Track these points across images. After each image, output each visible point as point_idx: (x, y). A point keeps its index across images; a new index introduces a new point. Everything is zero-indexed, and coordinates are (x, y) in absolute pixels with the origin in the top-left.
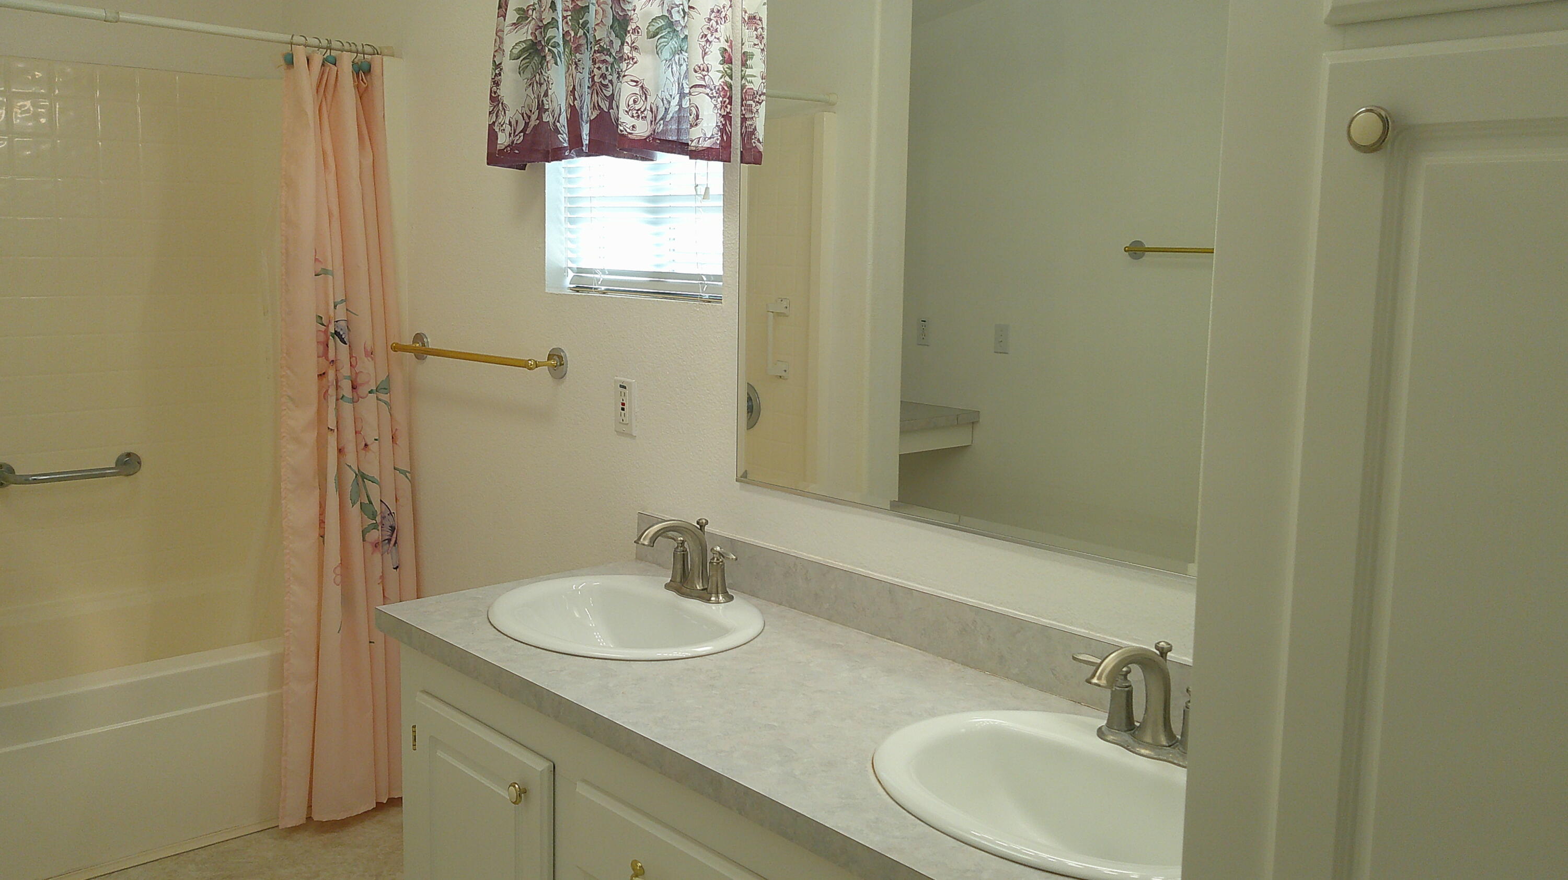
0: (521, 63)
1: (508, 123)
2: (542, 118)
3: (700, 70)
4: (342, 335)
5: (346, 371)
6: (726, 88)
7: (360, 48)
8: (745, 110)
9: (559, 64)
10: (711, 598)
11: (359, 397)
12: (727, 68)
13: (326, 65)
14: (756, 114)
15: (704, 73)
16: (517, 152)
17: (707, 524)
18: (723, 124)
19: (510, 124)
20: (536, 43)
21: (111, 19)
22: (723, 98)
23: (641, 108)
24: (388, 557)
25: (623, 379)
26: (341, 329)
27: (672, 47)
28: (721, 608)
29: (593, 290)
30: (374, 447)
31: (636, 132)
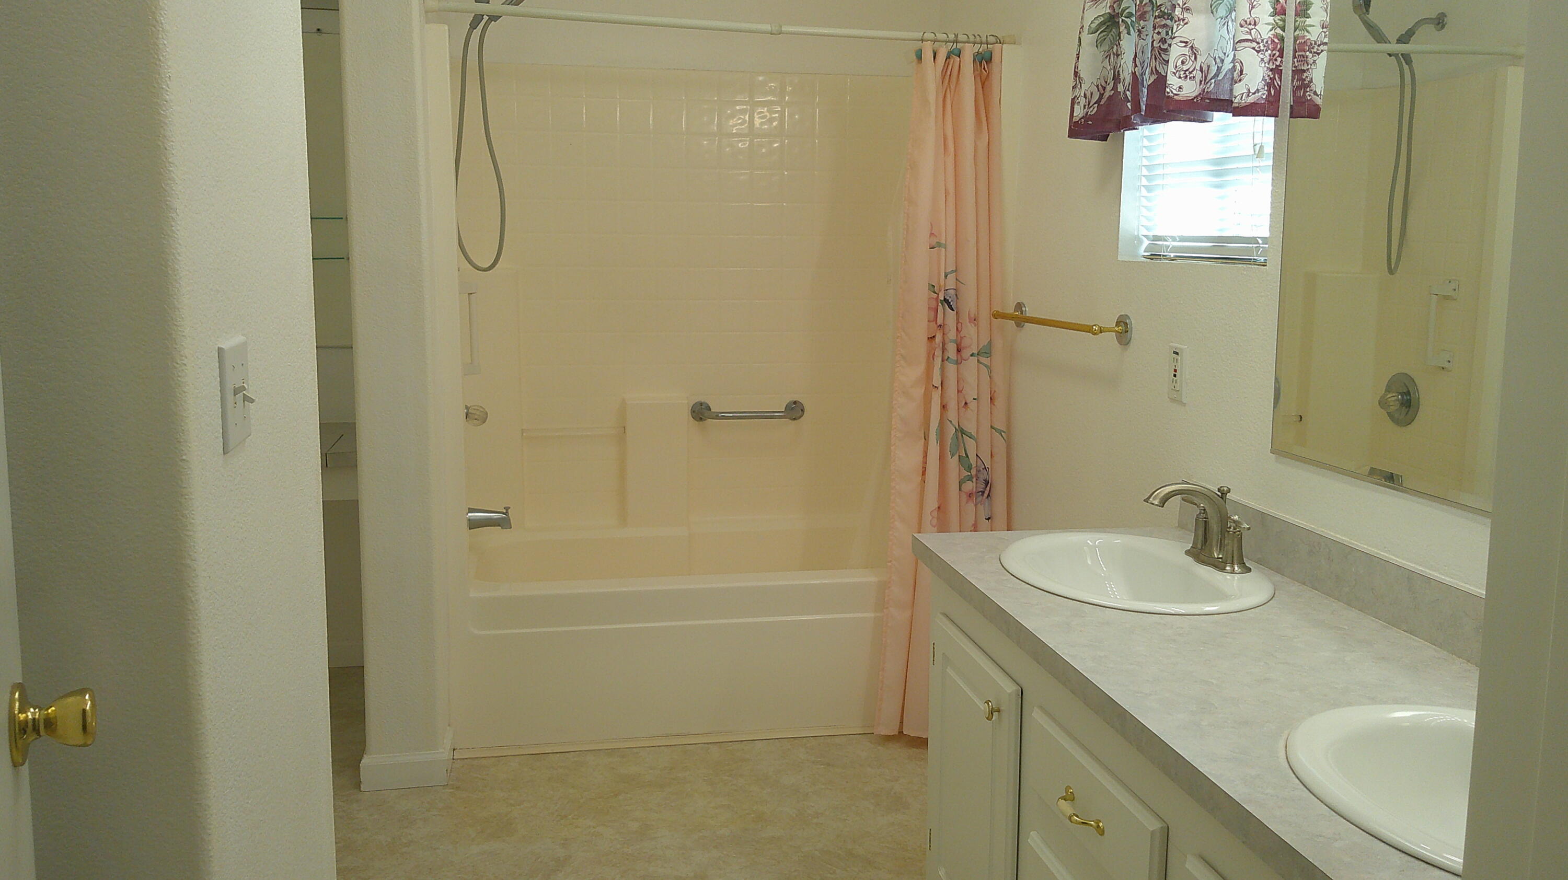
0: (1098, 36)
1: (1083, 96)
2: (1117, 88)
3: (1246, 24)
4: (950, 303)
5: (952, 335)
6: (1276, 40)
7: (984, 39)
8: (1297, 62)
9: (1131, 34)
10: (1225, 567)
11: (962, 359)
12: (1279, 19)
13: (951, 57)
14: (1313, 65)
15: (1251, 27)
16: (1090, 123)
17: (1229, 492)
18: (1271, 78)
19: (1085, 96)
20: (1114, 15)
21: (775, 32)
22: (1272, 51)
23: (1189, 69)
24: (980, 507)
25: (1179, 346)
26: (950, 297)
27: (1228, 4)
28: (1236, 578)
29: (1162, 257)
30: (973, 405)
31: (1182, 93)
